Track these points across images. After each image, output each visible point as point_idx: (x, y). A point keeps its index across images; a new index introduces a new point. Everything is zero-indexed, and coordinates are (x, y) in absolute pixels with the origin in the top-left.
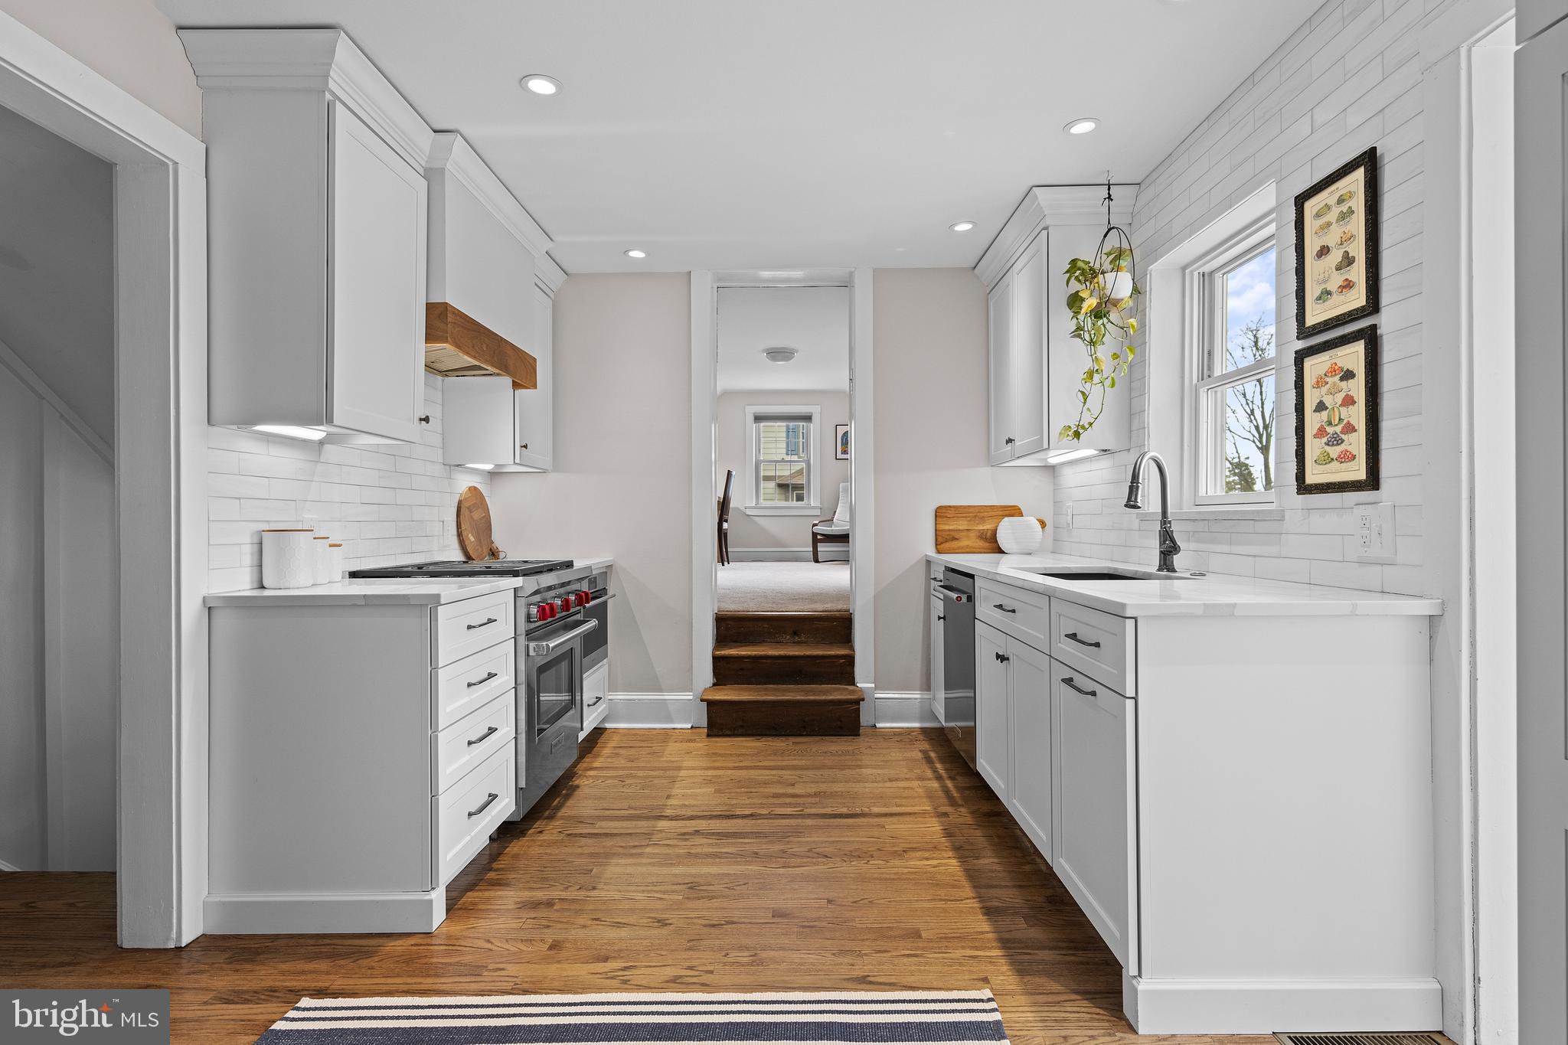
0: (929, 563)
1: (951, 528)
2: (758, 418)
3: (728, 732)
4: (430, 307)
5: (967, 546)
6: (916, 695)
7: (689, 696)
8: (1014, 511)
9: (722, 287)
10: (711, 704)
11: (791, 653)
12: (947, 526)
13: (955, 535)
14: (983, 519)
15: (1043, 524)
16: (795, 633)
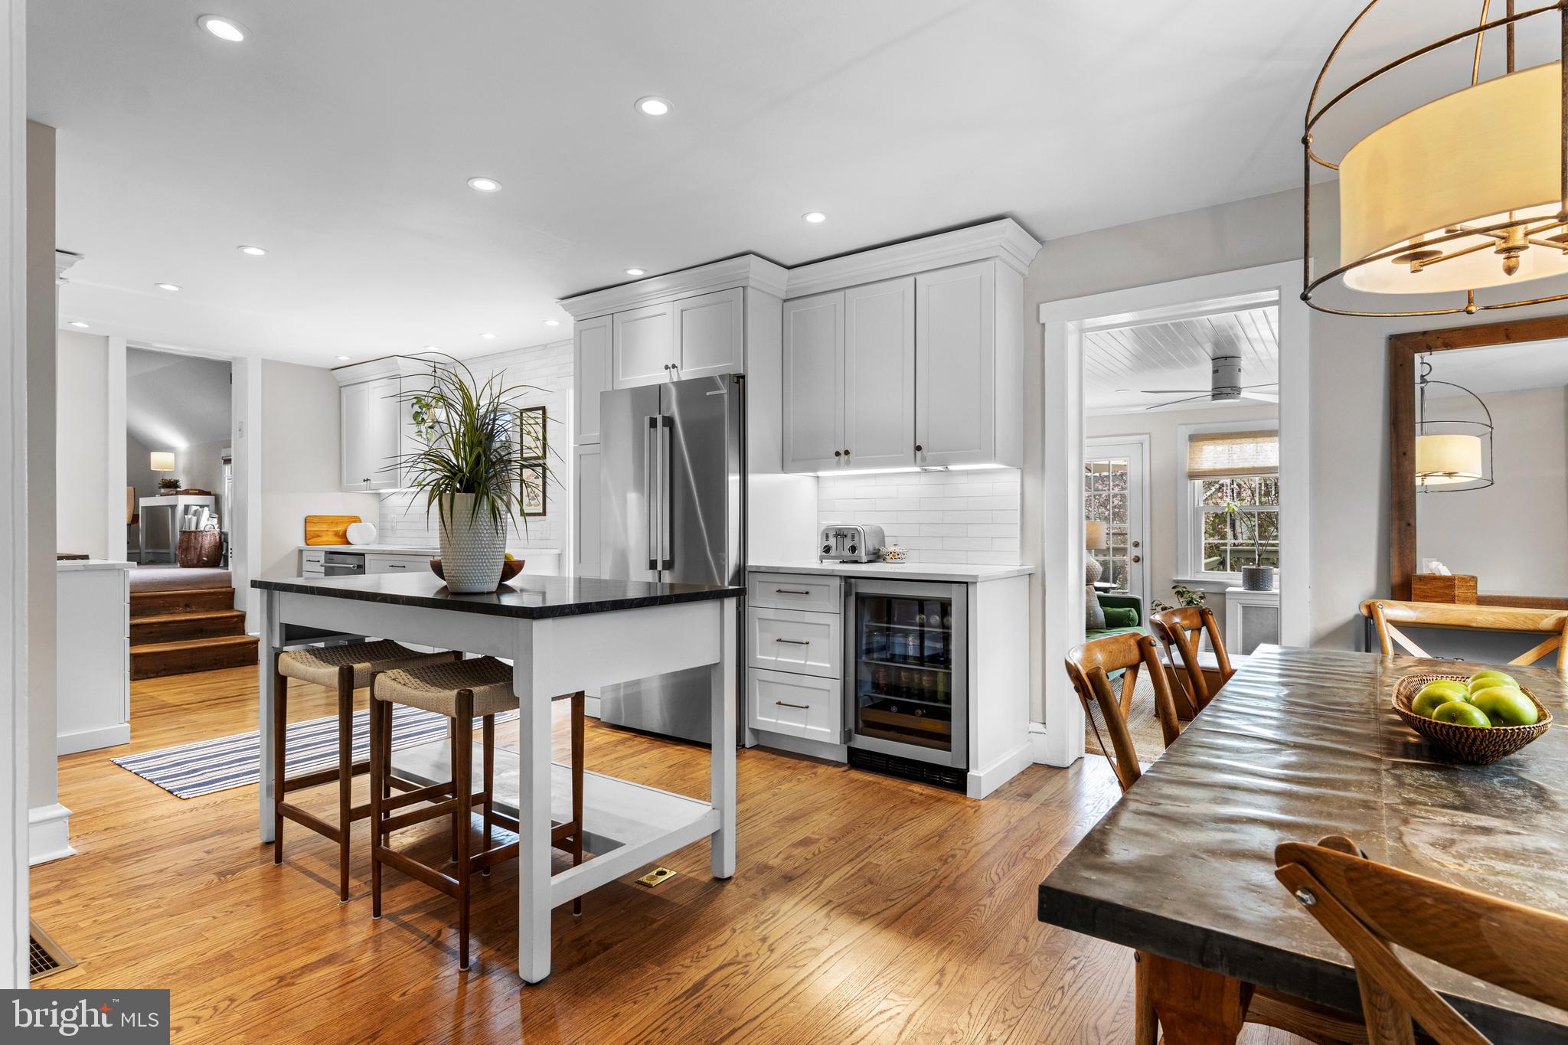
0: (301, 551)
1: (315, 529)
3: (152, 675)
5: (327, 541)
8: (356, 520)
11: (195, 617)
12: (311, 528)
13: (319, 533)
14: (337, 524)
16: (187, 606)
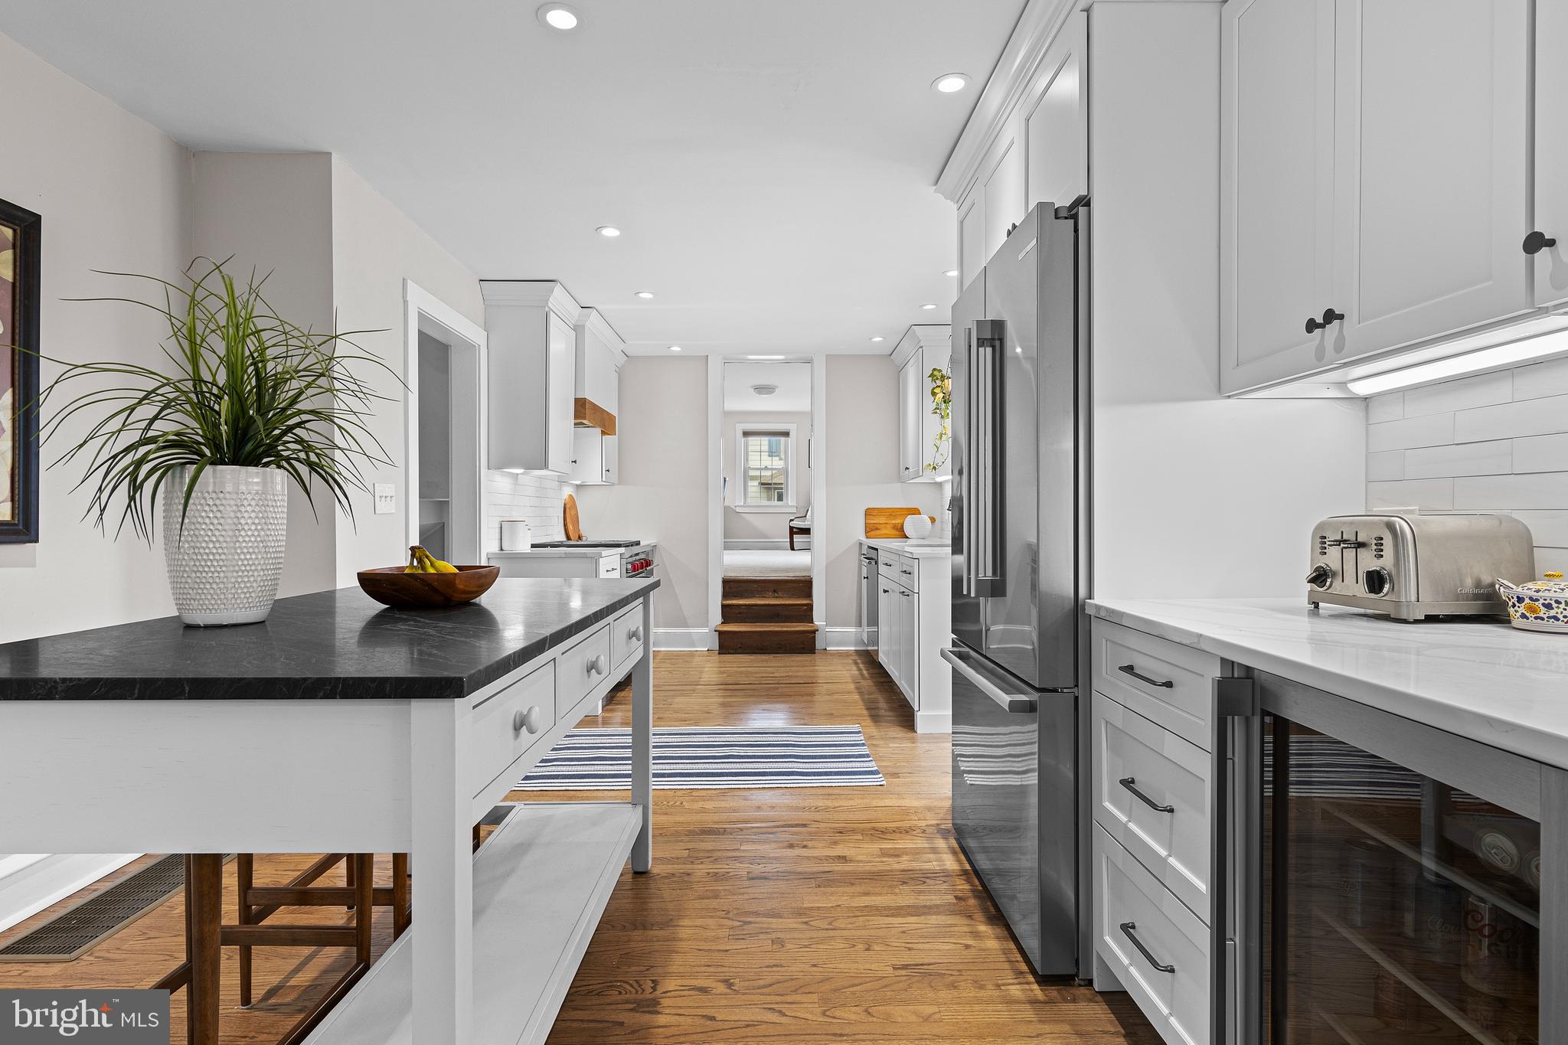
0: (861, 544)
1: (875, 522)
2: (746, 434)
3: (732, 652)
4: (577, 400)
5: (886, 534)
6: (853, 630)
7: (706, 630)
8: (915, 511)
9: (726, 362)
10: (721, 634)
11: (772, 603)
12: (873, 521)
13: (879, 527)
14: (895, 517)
15: (933, 520)
16: (775, 590)
